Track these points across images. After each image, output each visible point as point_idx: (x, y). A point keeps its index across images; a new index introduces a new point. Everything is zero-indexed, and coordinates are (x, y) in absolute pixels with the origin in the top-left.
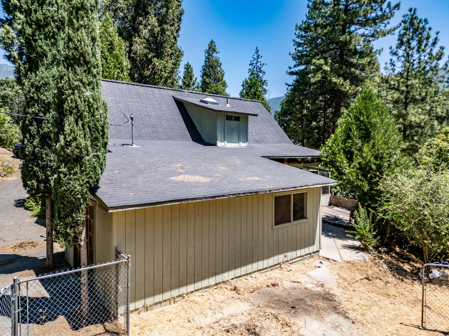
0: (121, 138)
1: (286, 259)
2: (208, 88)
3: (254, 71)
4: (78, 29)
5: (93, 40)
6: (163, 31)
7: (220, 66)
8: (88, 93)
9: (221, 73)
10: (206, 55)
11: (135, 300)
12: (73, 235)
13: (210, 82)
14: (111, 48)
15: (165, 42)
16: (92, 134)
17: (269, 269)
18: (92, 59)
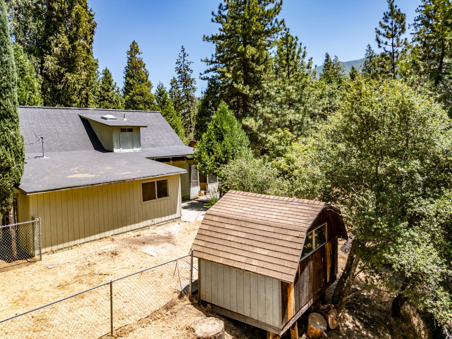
0: (34, 152)
1: (153, 223)
2: (132, 89)
3: (181, 69)
4: (5, 99)
5: (14, 103)
6: (74, 48)
7: (144, 67)
8: (12, 133)
9: (146, 73)
10: (129, 56)
11: (45, 246)
12: (6, 210)
13: (134, 84)
14: (23, 73)
15: (76, 57)
16: (15, 155)
17: (140, 230)
18: (14, 114)
